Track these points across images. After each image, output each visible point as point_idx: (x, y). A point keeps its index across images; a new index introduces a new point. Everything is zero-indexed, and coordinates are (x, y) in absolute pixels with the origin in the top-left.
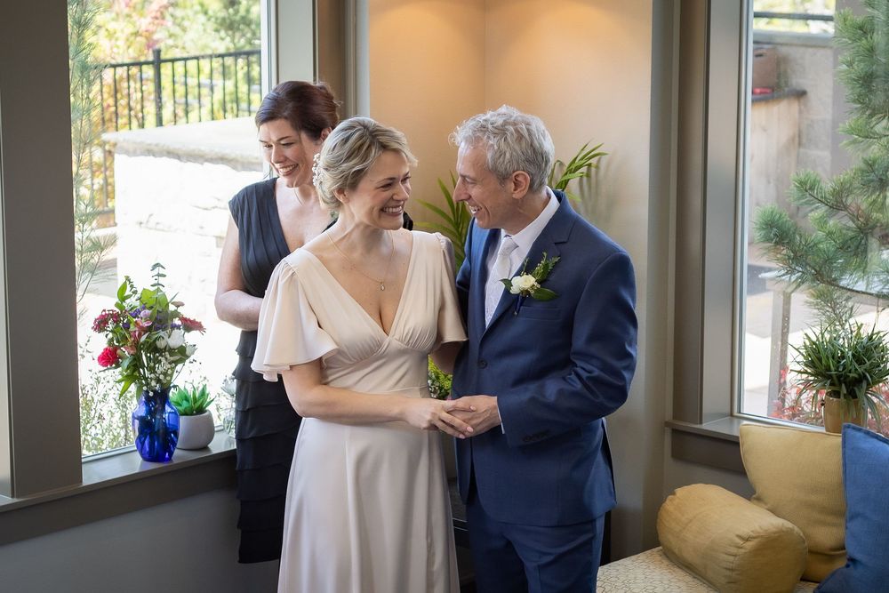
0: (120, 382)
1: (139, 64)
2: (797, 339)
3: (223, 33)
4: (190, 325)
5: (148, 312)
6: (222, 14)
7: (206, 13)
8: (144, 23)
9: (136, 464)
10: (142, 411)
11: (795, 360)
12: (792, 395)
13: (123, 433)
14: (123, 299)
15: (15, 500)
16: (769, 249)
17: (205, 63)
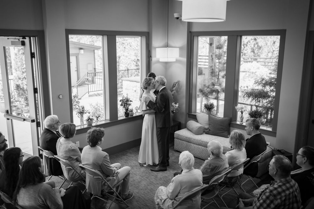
0: (123, 108)
1: (126, 70)
2: (203, 103)
3: (136, 67)
4: (131, 101)
5: (126, 99)
7: (134, 64)
8: (126, 65)
9: (124, 117)
10: (125, 111)
11: (203, 106)
12: (203, 110)
13: (123, 114)
14: (123, 98)
15: (110, 122)
16: (200, 93)
17: (134, 70)
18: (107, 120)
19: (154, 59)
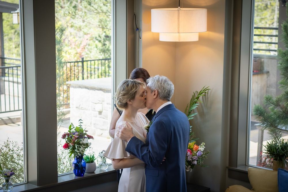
0: (69, 153)
1: (78, 62)
2: (265, 143)
3: (102, 53)
4: (90, 137)
5: (77, 133)
6: (101, 48)
7: (97, 47)
8: (79, 50)
9: (73, 177)
10: (75, 162)
11: (265, 150)
12: (263, 159)
13: (70, 168)
14: (70, 129)
15: (39, 187)
16: (257, 117)
17: (96, 62)
18: (32, 183)
19: (145, 36)
